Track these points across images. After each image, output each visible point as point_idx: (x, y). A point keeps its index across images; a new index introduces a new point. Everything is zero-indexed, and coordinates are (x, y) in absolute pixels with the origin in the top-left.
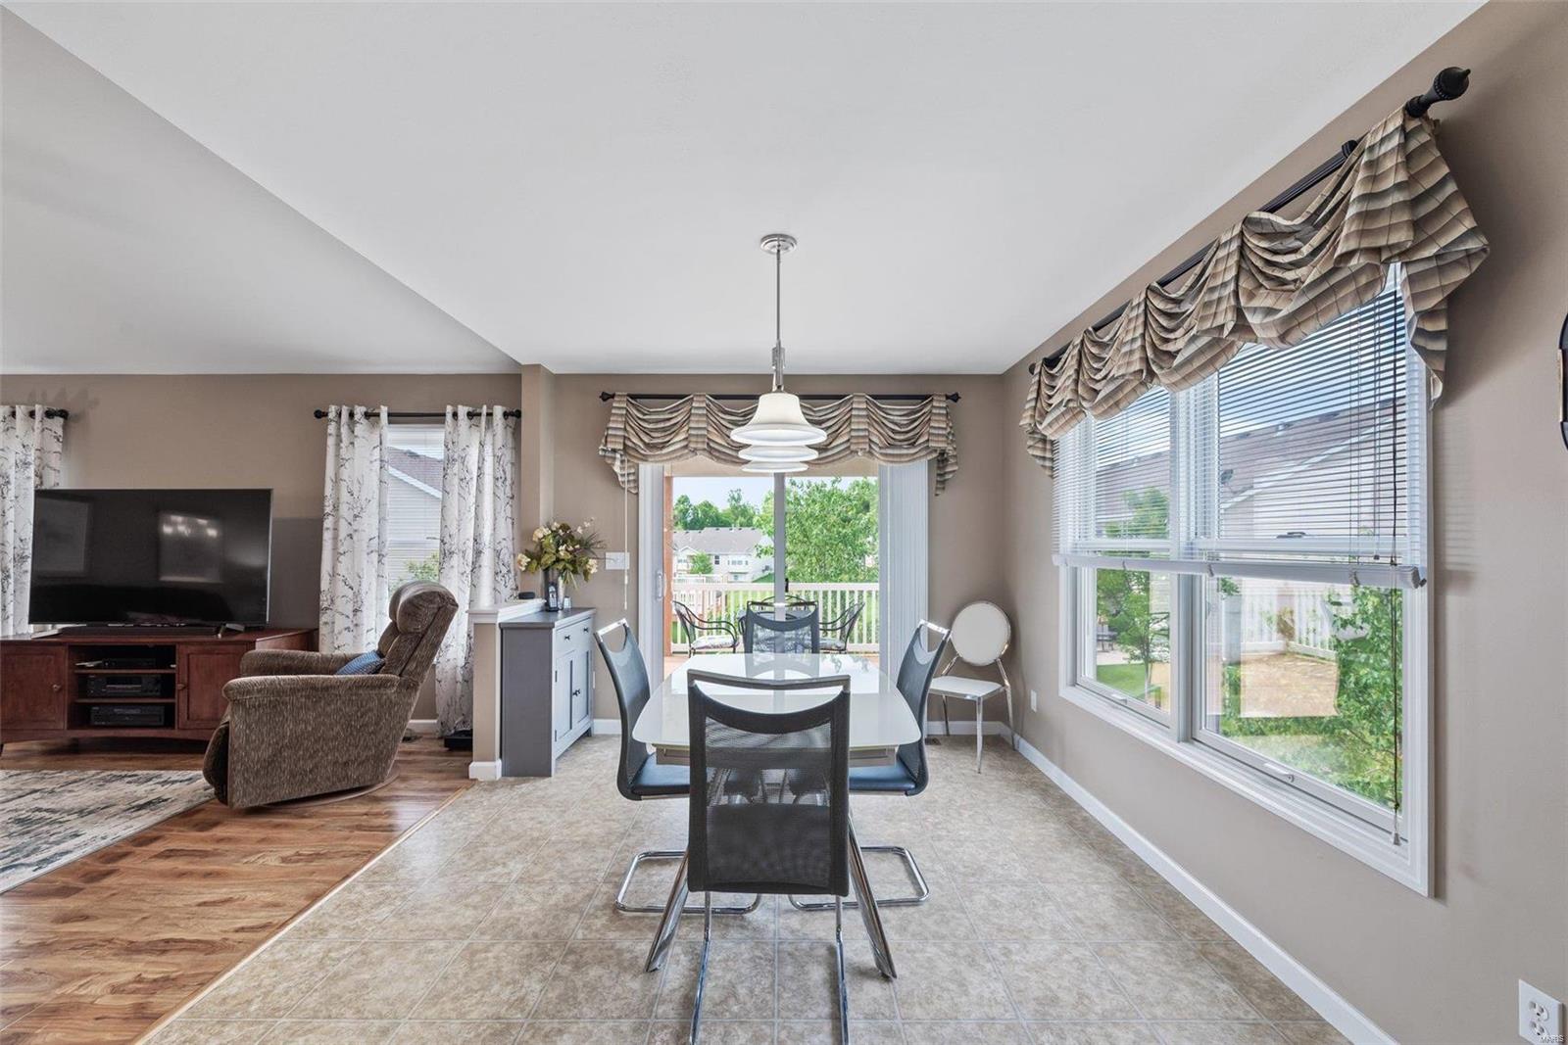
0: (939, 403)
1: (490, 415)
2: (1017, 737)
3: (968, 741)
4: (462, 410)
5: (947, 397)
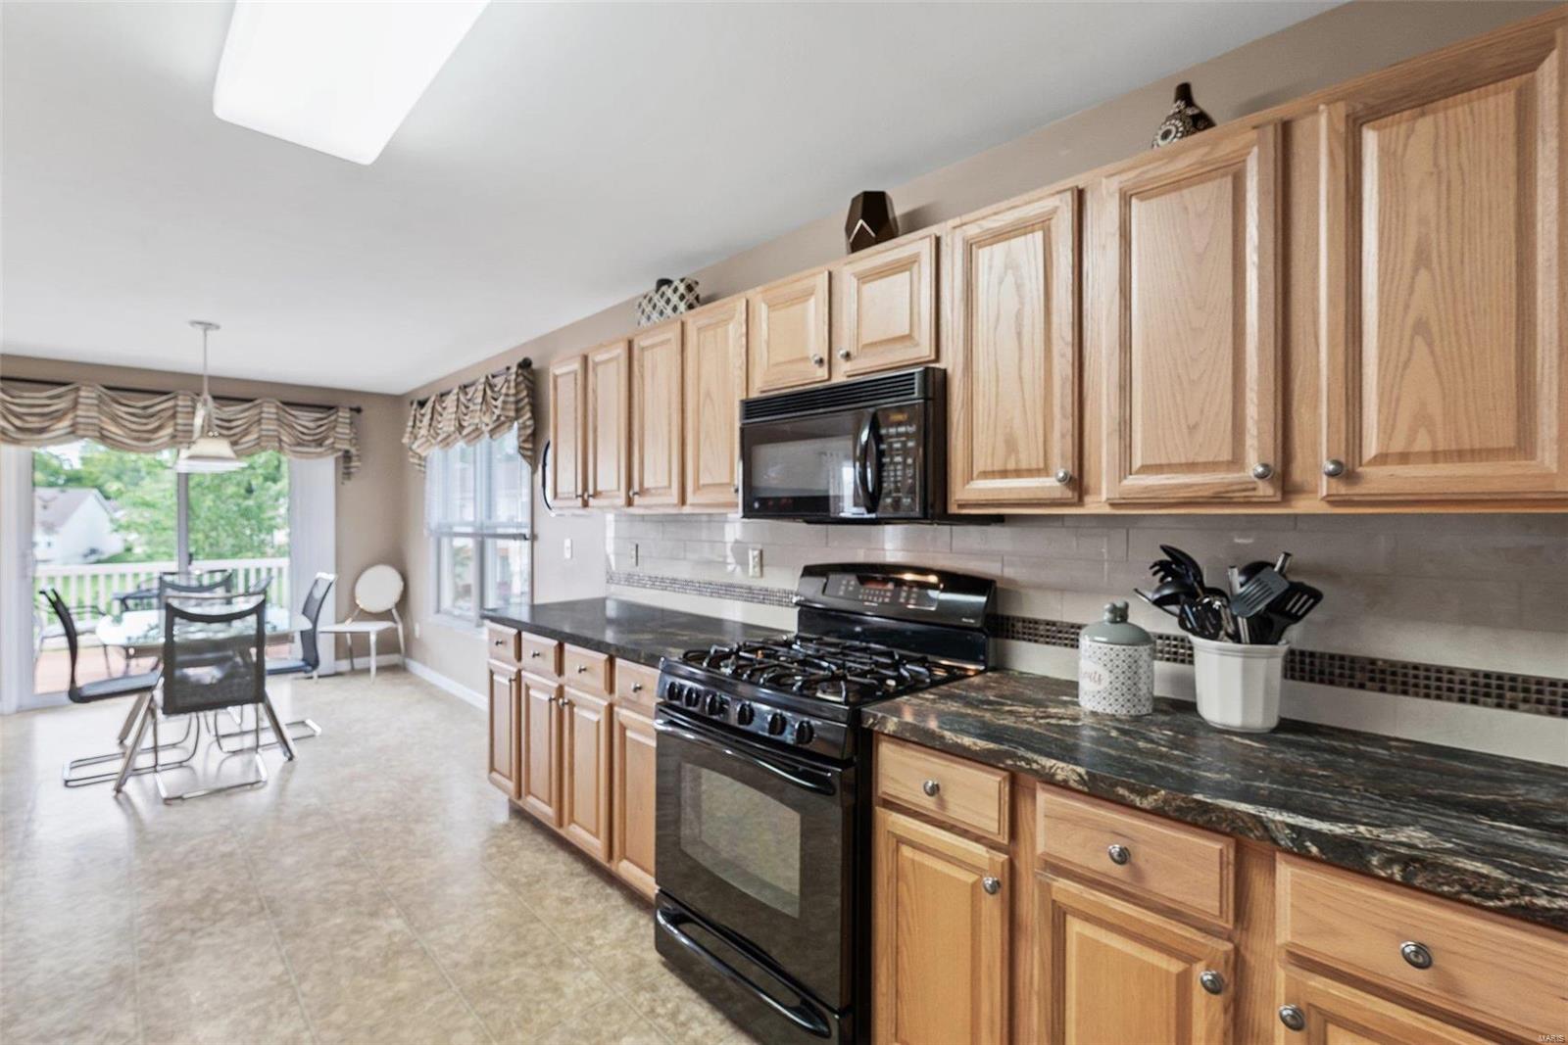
0: (344, 415)
2: (407, 661)
3: (367, 671)
5: (351, 409)
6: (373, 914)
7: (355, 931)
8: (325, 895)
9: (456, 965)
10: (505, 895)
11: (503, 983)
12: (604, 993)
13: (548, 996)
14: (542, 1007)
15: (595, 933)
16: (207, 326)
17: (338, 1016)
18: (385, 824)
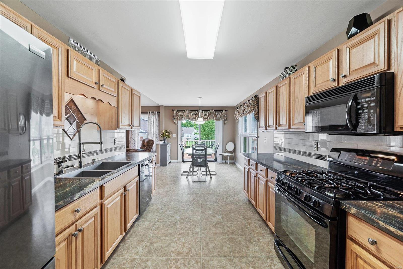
0: (224, 111)
1: (155, 113)
2: (235, 162)
4: (151, 112)
5: (225, 110)
6: (216, 214)
7: (212, 216)
8: (210, 206)
9: (228, 231)
10: (242, 220)
11: (236, 240)
12: (259, 254)
13: (246, 248)
14: (243, 250)
15: (260, 238)
16: (200, 98)
17: (205, 232)
18: (223, 196)
